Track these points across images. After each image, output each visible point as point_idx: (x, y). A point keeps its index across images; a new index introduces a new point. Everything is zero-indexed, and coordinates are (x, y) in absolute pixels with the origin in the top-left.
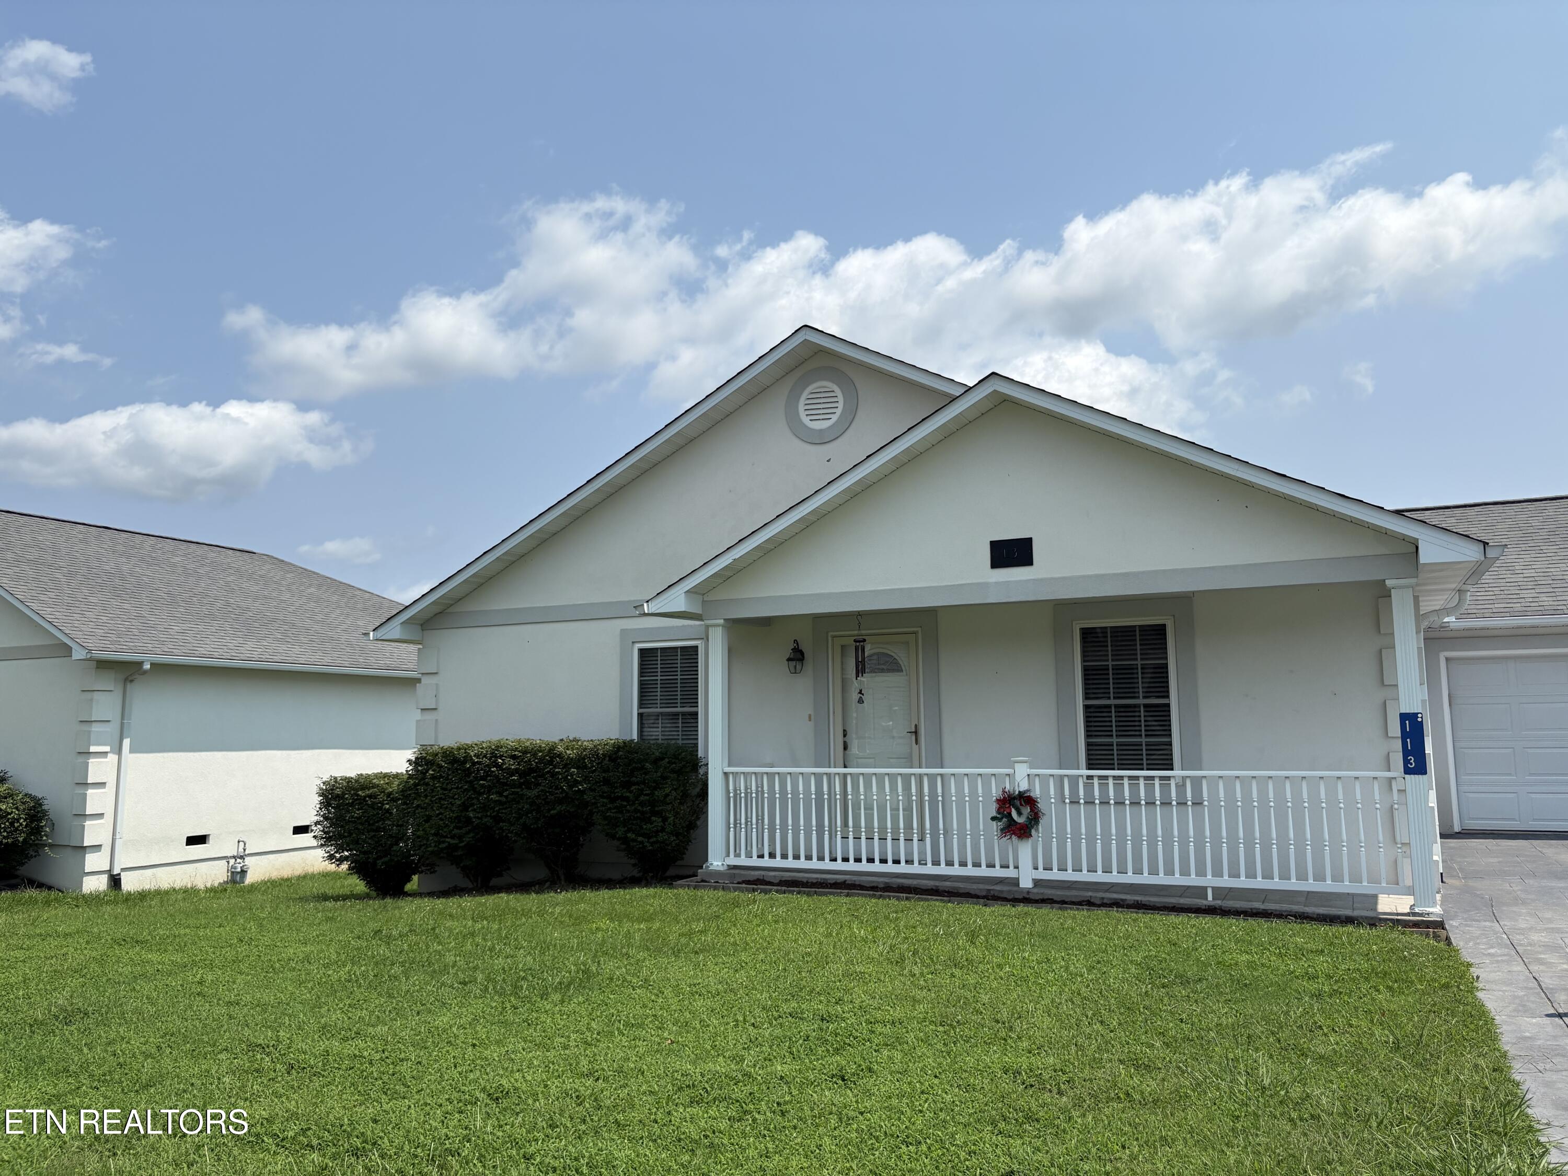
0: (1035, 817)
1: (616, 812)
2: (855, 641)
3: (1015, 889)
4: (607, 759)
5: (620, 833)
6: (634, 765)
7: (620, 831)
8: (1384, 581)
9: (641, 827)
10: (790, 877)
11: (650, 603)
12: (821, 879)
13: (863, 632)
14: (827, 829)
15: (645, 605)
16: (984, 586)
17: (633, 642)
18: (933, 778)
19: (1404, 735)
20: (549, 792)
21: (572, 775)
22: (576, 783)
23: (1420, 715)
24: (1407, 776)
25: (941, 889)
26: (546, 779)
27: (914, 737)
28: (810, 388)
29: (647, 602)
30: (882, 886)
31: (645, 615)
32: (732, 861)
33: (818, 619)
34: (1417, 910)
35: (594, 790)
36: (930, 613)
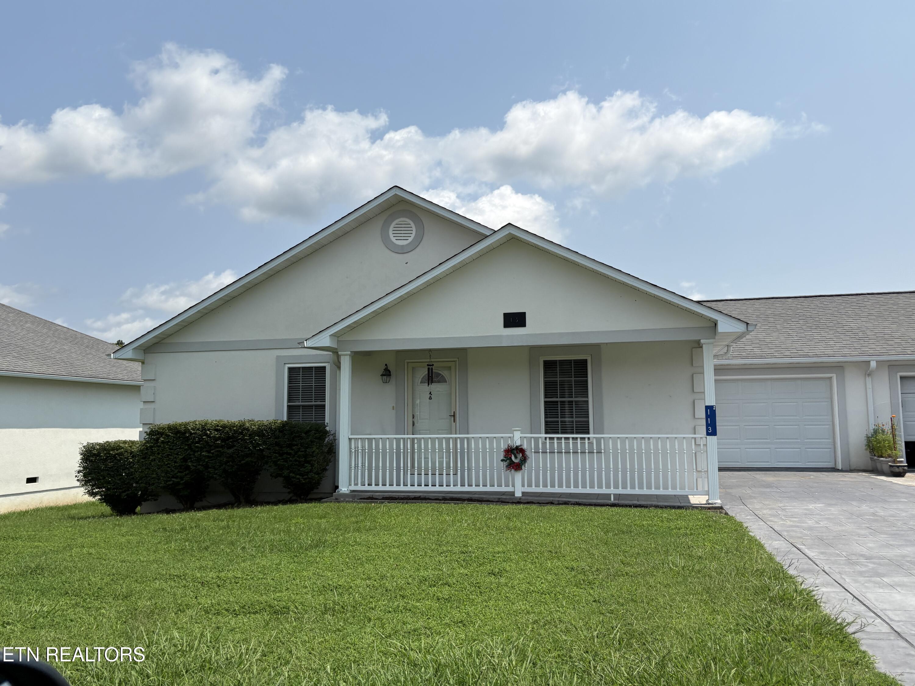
0: (524, 459)
1: (283, 462)
2: (428, 365)
3: (512, 497)
4: (278, 431)
5: (285, 473)
6: (294, 434)
7: (286, 472)
8: (700, 340)
9: (299, 470)
10: (388, 495)
11: (307, 341)
12: (406, 496)
13: (432, 360)
14: (402, 468)
15: (305, 342)
16: (500, 337)
17: (285, 364)
18: (462, 439)
19: (707, 416)
20: (241, 450)
21: (255, 441)
22: (259, 445)
23: (714, 407)
24: (708, 437)
25: (474, 498)
26: (239, 443)
27: (453, 418)
28: (397, 221)
29: (306, 340)
30: (441, 498)
31: (305, 347)
32: (353, 488)
33: (398, 353)
34: (710, 502)
35: (270, 449)
36: (464, 351)
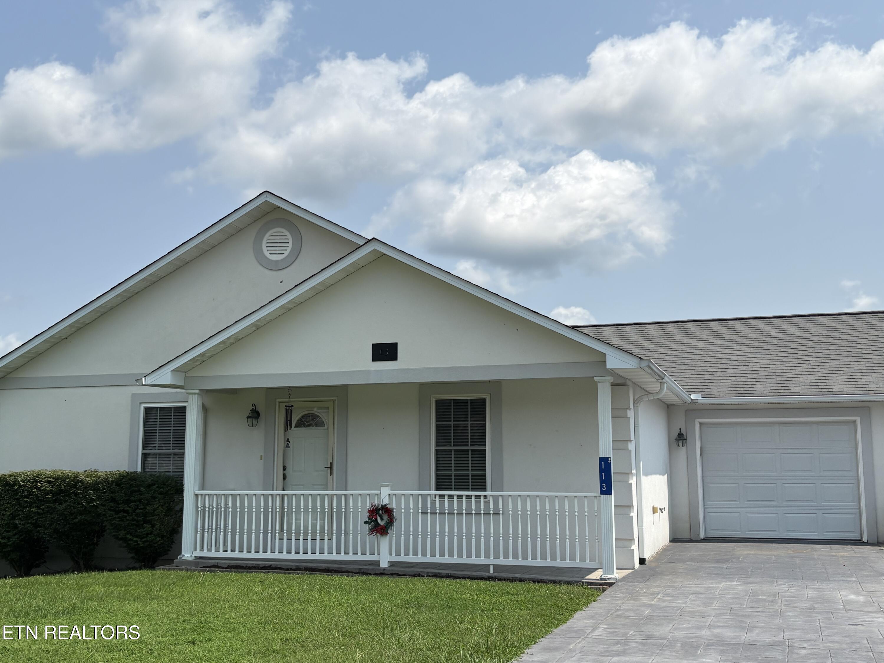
0: (391, 522)
1: (119, 521)
2: (286, 406)
3: (377, 567)
4: (114, 484)
5: (121, 534)
6: (133, 488)
7: (122, 533)
8: (593, 377)
9: (136, 531)
10: (235, 563)
11: (147, 378)
12: (255, 564)
13: (292, 400)
14: (270, 531)
15: (143, 379)
16: (368, 373)
17: (140, 403)
18: (339, 497)
19: (601, 471)
20: (73, 506)
21: (89, 495)
22: (92, 500)
23: (609, 459)
24: (602, 496)
25: (331, 569)
26: (71, 498)
27: (329, 471)
28: (270, 233)
29: (145, 377)
30: (294, 568)
31: (143, 385)
32: (198, 554)
33: (269, 390)
34: (603, 577)
35: (104, 505)
36: (344, 388)
